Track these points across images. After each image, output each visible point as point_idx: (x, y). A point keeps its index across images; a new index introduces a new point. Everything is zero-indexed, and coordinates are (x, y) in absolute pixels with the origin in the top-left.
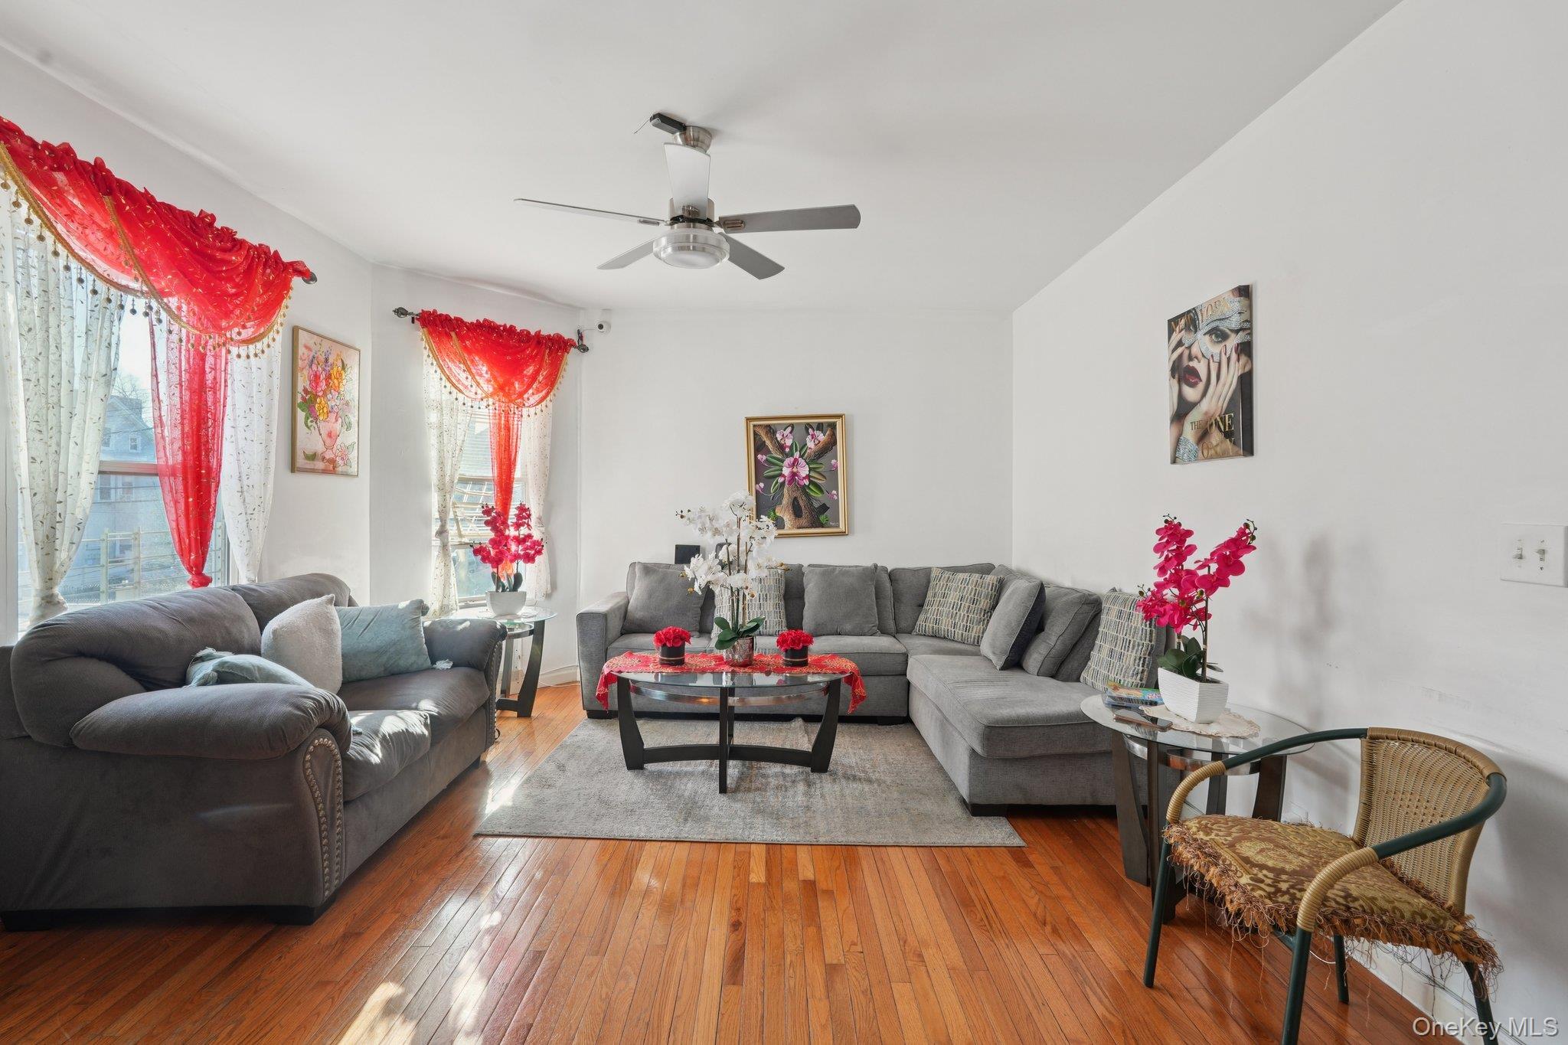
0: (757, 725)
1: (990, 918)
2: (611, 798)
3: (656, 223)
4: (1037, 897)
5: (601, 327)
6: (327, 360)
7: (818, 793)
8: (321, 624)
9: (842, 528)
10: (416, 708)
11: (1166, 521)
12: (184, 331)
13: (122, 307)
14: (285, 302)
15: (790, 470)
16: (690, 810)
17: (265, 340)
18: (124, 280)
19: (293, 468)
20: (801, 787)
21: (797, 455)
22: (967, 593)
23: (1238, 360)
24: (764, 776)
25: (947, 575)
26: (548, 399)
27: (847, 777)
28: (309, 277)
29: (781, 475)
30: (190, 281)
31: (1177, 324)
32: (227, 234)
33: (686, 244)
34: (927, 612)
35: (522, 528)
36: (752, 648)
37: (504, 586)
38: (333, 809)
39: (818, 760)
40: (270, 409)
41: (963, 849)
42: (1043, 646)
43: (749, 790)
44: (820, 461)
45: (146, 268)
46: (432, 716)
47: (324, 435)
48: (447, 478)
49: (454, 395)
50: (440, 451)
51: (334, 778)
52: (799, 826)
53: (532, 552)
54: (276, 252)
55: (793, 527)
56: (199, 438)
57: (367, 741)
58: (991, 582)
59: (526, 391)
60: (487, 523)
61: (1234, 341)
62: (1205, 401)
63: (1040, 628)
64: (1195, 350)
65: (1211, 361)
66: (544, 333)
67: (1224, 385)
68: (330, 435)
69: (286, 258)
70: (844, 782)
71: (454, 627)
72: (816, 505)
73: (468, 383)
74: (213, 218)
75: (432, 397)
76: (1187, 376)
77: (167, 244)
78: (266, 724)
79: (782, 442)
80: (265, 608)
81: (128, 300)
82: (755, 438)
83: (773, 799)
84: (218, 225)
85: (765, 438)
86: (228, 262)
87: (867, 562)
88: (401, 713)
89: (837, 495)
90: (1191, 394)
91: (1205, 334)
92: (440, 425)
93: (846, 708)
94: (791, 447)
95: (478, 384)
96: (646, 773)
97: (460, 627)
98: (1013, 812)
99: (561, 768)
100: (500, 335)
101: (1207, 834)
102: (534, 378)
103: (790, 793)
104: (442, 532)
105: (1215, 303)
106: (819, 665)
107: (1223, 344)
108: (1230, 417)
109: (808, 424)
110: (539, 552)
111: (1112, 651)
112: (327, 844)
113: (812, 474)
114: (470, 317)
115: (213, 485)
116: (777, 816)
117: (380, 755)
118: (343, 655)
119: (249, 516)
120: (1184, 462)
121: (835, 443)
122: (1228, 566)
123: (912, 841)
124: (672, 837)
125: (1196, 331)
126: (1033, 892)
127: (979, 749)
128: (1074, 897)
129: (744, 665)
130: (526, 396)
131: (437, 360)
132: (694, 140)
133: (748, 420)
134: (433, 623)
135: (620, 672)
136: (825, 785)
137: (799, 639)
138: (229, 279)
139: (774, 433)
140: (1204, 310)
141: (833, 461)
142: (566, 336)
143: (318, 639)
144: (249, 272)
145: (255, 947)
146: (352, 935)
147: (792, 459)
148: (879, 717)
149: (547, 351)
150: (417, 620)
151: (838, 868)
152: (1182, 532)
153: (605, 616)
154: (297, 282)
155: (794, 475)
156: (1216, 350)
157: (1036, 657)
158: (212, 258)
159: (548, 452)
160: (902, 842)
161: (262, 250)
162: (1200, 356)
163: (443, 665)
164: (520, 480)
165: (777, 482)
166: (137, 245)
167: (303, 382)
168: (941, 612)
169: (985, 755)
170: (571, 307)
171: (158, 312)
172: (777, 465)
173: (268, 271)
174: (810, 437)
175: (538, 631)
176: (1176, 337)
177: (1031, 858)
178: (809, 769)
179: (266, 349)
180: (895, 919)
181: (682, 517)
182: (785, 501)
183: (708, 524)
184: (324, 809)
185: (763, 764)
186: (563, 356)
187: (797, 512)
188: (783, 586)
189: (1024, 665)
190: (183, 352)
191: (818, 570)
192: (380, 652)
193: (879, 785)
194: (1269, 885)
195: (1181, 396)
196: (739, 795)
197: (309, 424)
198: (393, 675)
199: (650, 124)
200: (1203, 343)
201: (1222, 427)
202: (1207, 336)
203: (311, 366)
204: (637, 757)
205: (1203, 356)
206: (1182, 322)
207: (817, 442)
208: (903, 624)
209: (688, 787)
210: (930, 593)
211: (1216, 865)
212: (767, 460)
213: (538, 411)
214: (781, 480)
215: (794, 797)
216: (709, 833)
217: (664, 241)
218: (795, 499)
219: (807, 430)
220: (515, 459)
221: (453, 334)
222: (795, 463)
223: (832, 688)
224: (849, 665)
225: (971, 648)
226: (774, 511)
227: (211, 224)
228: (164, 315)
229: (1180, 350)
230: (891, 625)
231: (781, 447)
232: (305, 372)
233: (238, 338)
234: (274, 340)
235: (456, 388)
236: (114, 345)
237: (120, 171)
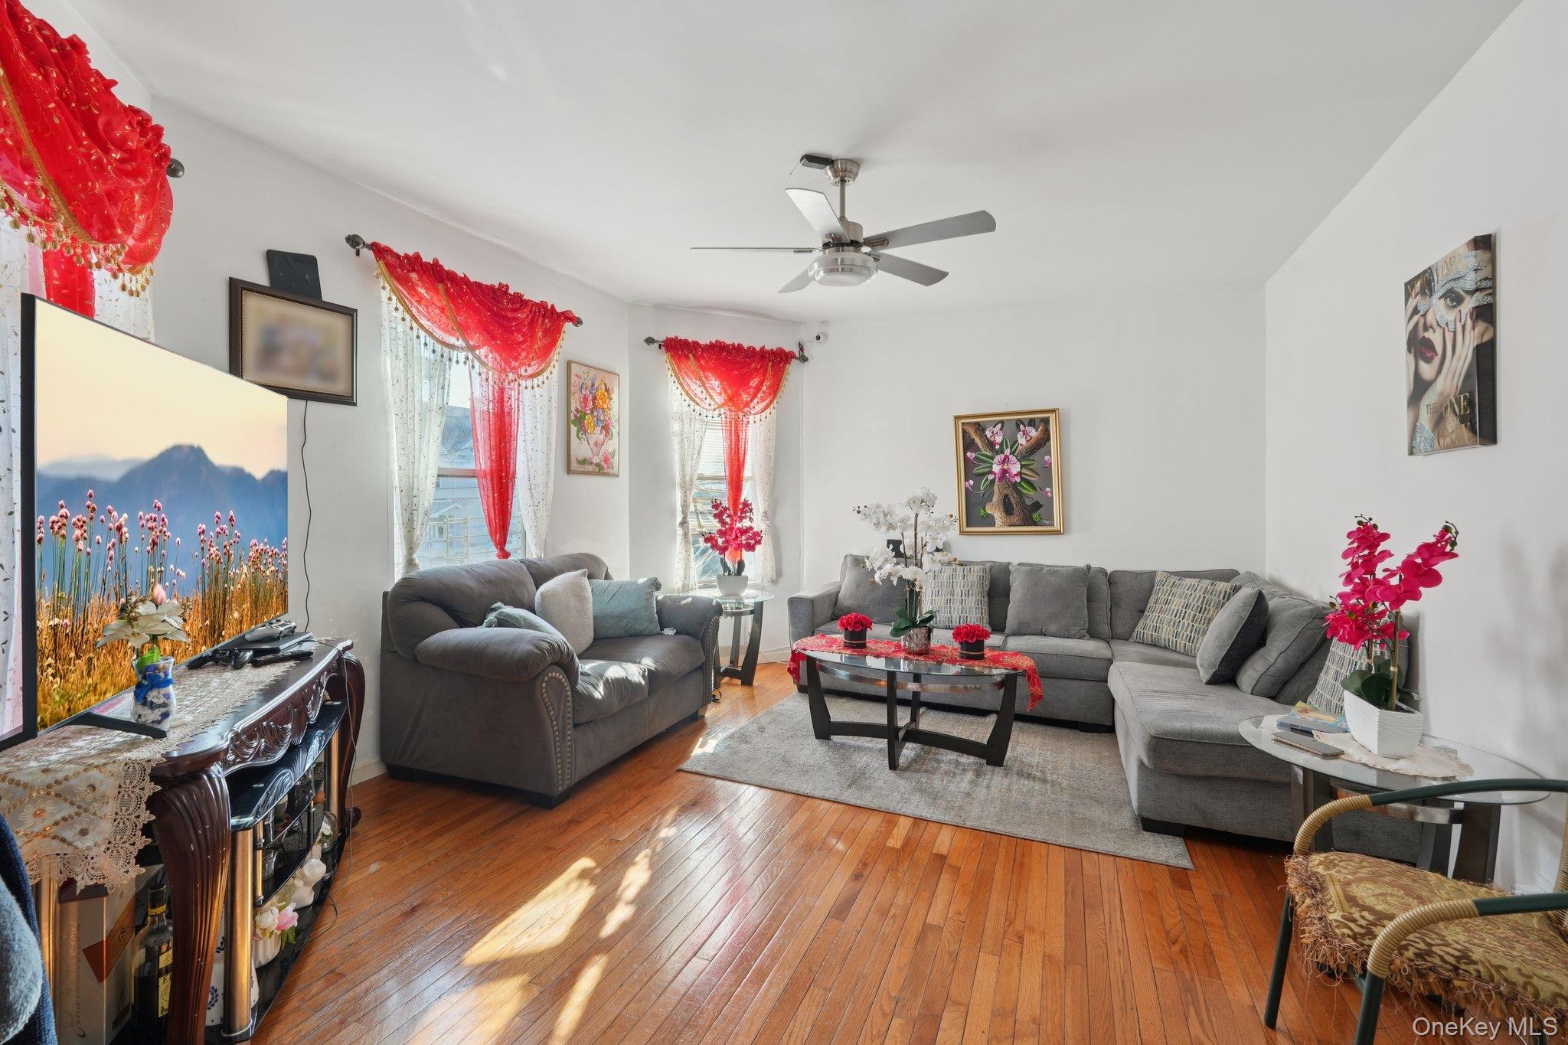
0: (951, 716)
1: (1113, 924)
2: (793, 759)
3: (810, 251)
4: (1180, 917)
5: (818, 338)
6: (593, 385)
7: (985, 783)
8: (577, 592)
9: (1057, 526)
10: (639, 663)
11: (1360, 523)
12: (490, 373)
13: (450, 360)
14: (560, 343)
15: (1000, 467)
16: (856, 780)
17: (545, 374)
18: (452, 340)
19: (569, 471)
20: (970, 775)
21: (1007, 452)
22: (1194, 600)
23: (1474, 328)
24: (938, 761)
25: (1173, 579)
26: (772, 406)
27: (1021, 774)
28: (577, 322)
29: (991, 472)
30: (491, 338)
31: (1413, 287)
32: (518, 299)
33: (835, 267)
34: (1146, 619)
35: (744, 520)
36: (929, 638)
37: (730, 571)
38: (564, 727)
39: (993, 753)
40: (549, 426)
41: (1117, 859)
42: (1261, 662)
43: (918, 771)
44: (1031, 457)
45: (463, 330)
46: (649, 670)
47: (592, 444)
48: (688, 478)
49: (692, 407)
50: (682, 455)
51: (565, 705)
52: (953, 809)
53: (753, 542)
54: (553, 306)
55: (1004, 525)
56: (500, 449)
57: (594, 681)
58: (1224, 590)
59: (751, 401)
60: (715, 516)
61: (1470, 304)
62: (1441, 379)
63: (1262, 642)
64: (1430, 318)
65: (1446, 330)
66: (768, 348)
67: (1459, 359)
68: (596, 444)
69: (559, 309)
70: (1015, 778)
71: (680, 602)
72: (1028, 502)
73: (703, 396)
74: (507, 287)
75: (675, 409)
76: (1423, 349)
77: (477, 312)
78: (516, 656)
79: (992, 439)
80: (540, 575)
81: (454, 354)
82: (963, 437)
83: (937, 782)
84: (511, 291)
85: (974, 436)
86: (515, 319)
87: (1081, 564)
88: (624, 665)
89: (1052, 493)
90: (1427, 370)
91: (1440, 298)
92: (682, 433)
93: (1022, 705)
94: (1001, 444)
95: (711, 397)
96: (831, 743)
97: (684, 602)
98: (1190, 834)
99: (762, 729)
100: (729, 353)
101: (1327, 868)
102: (758, 389)
103: (958, 779)
104: (684, 523)
105: (1451, 259)
106: (996, 661)
107: (1458, 309)
108: (1465, 397)
109: (1019, 420)
110: (759, 542)
111: (1337, 673)
112: (560, 752)
113: (1024, 471)
114: (704, 340)
115: (510, 484)
116: (935, 797)
117: (602, 693)
118: (595, 618)
119: (535, 506)
120: (1420, 453)
121: (1048, 439)
122: (1418, 576)
123: (1061, 841)
124: (832, 797)
125: (1431, 296)
126: (1178, 911)
127: (1146, 761)
128: (1225, 927)
129: (920, 654)
130: (752, 405)
131: (678, 379)
132: (842, 171)
133: (957, 418)
134: (665, 597)
135: (805, 649)
136: (996, 779)
137: (973, 634)
138: (519, 331)
139: (984, 430)
140: (1440, 269)
141: (1047, 458)
142: (787, 349)
143: (573, 603)
144: (532, 324)
145: (511, 819)
146: (574, 822)
147: (1002, 456)
148: (1081, 723)
149: (770, 364)
150: (651, 594)
151: (974, 850)
152: (1376, 535)
153: (812, 602)
154: (568, 326)
155: (1004, 472)
156: (1450, 316)
157: (1251, 674)
158: (506, 318)
159: (772, 454)
160: (1051, 839)
161: (542, 305)
162: (1435, 325)
163: (669, 632)
164: (749, 479)
165: (987, 480)
166: (458, 314)
167: (575, 404)
168: (1160, 621)
169: (1152, 767)
170: (792, 323)
171: (473, 361)
172: (986, 462)
173: (547, 321)
174: (1021, 433)
175: (758, 611)
176: (1412, 302)
177: (1193, 881)
178: (984, 761)
179: (546, 381)
180: (1010, 903)
181: (859, 512)
182: (995, 499)
183: (882, 520)
184: (557, 725)
185: (942, 751)
186: (784, 368)
187: (1008, 510)
188: (987, 583)
189: (1238, 682)
190: (491, 388)
191: (1024, 568)
192: (621, 617)
193: (1053, 786)
194: (1361, 926)
195: (1417, 375)
196: (907, 774)
197: (580, 436)
198: (631, 636)
199: (800, 165)
200: (1438, 310)
201: (1457, 410)
202: (1442, 300)
203: (581, 391)
204: (824, 728)
205: (1439, 325)
206: (1418, 285)
207: (1028, 438)
208: (1120, 630)
209: (861, 760)
210: (1152, 599)
211: (1313, 897)
212: (976, 458)
213: (763, 418)
214: (991, 477)
215: (959, 783)
216: (866, 800)
217: (816, 266)
218: (1006, 496)
219: (1018, 426)
220: (744, 461)
221: (691, 356)
222: (1006, 460)
223: (1008, 683)
224: (1025, 663)
225: (1184, 659)
226: (984, 508)
227: (506, 292)
228: (477, 364)
229: (1416, 318)
230: (1105, 629)
231: (991, 445)
232: (577, 396)
233: (526, 374)
234: (551, 373)
235: (694, 401)
236: (446, 387)
237: (448, 265)
